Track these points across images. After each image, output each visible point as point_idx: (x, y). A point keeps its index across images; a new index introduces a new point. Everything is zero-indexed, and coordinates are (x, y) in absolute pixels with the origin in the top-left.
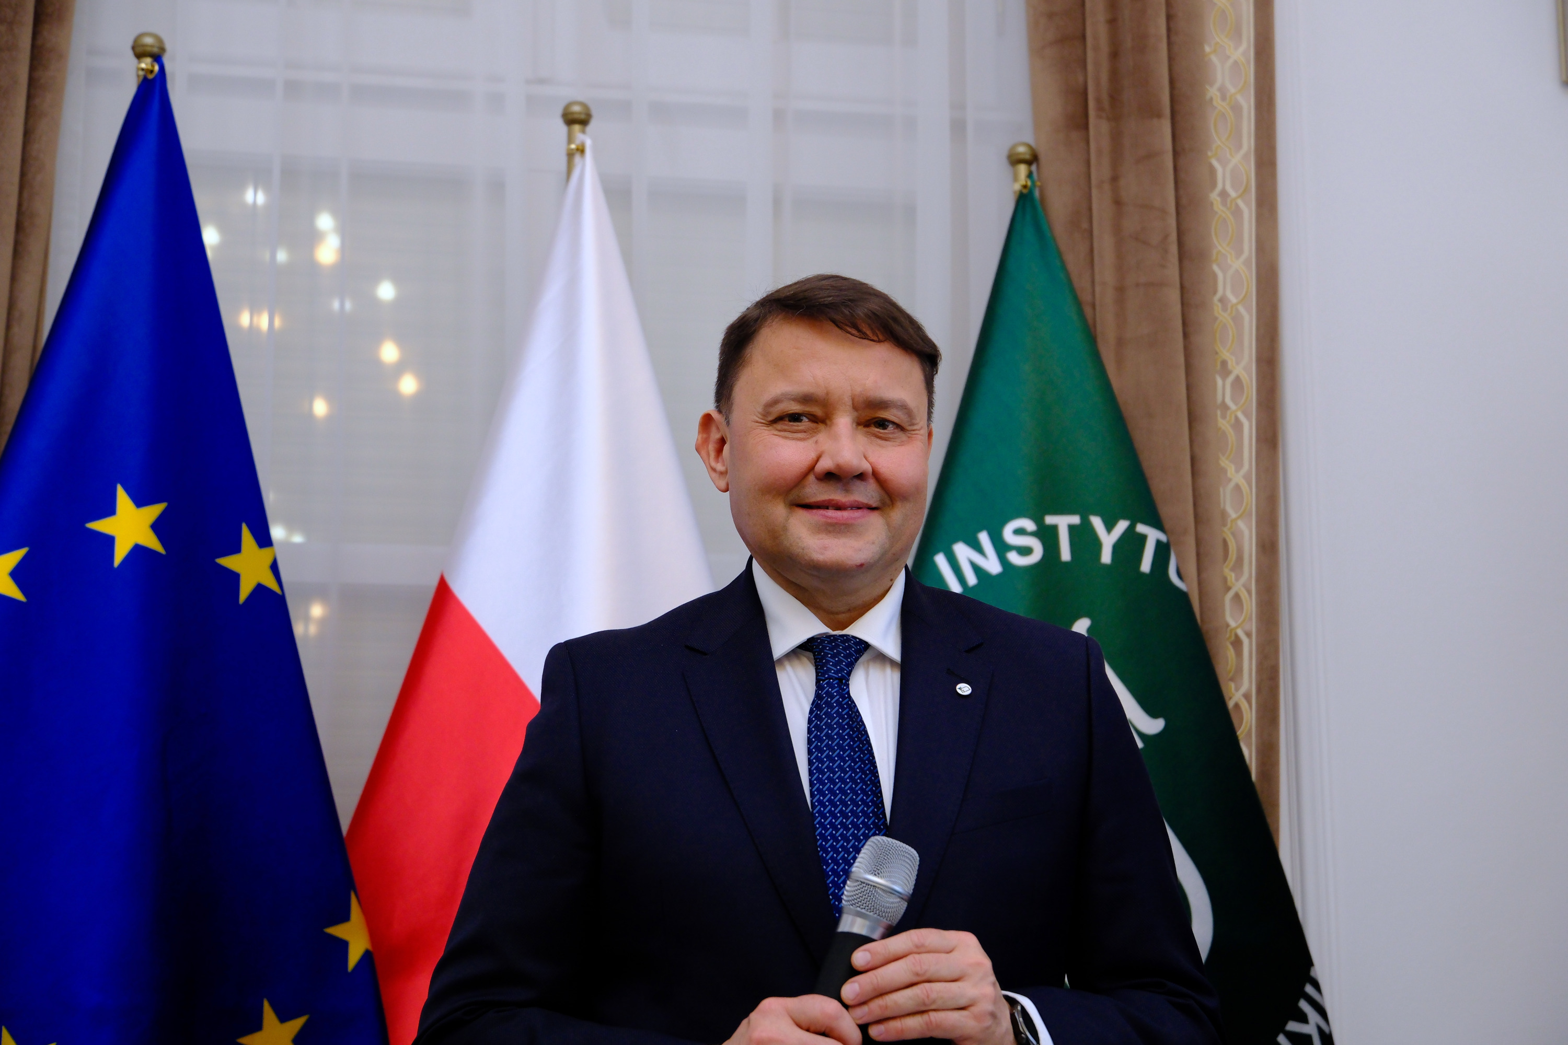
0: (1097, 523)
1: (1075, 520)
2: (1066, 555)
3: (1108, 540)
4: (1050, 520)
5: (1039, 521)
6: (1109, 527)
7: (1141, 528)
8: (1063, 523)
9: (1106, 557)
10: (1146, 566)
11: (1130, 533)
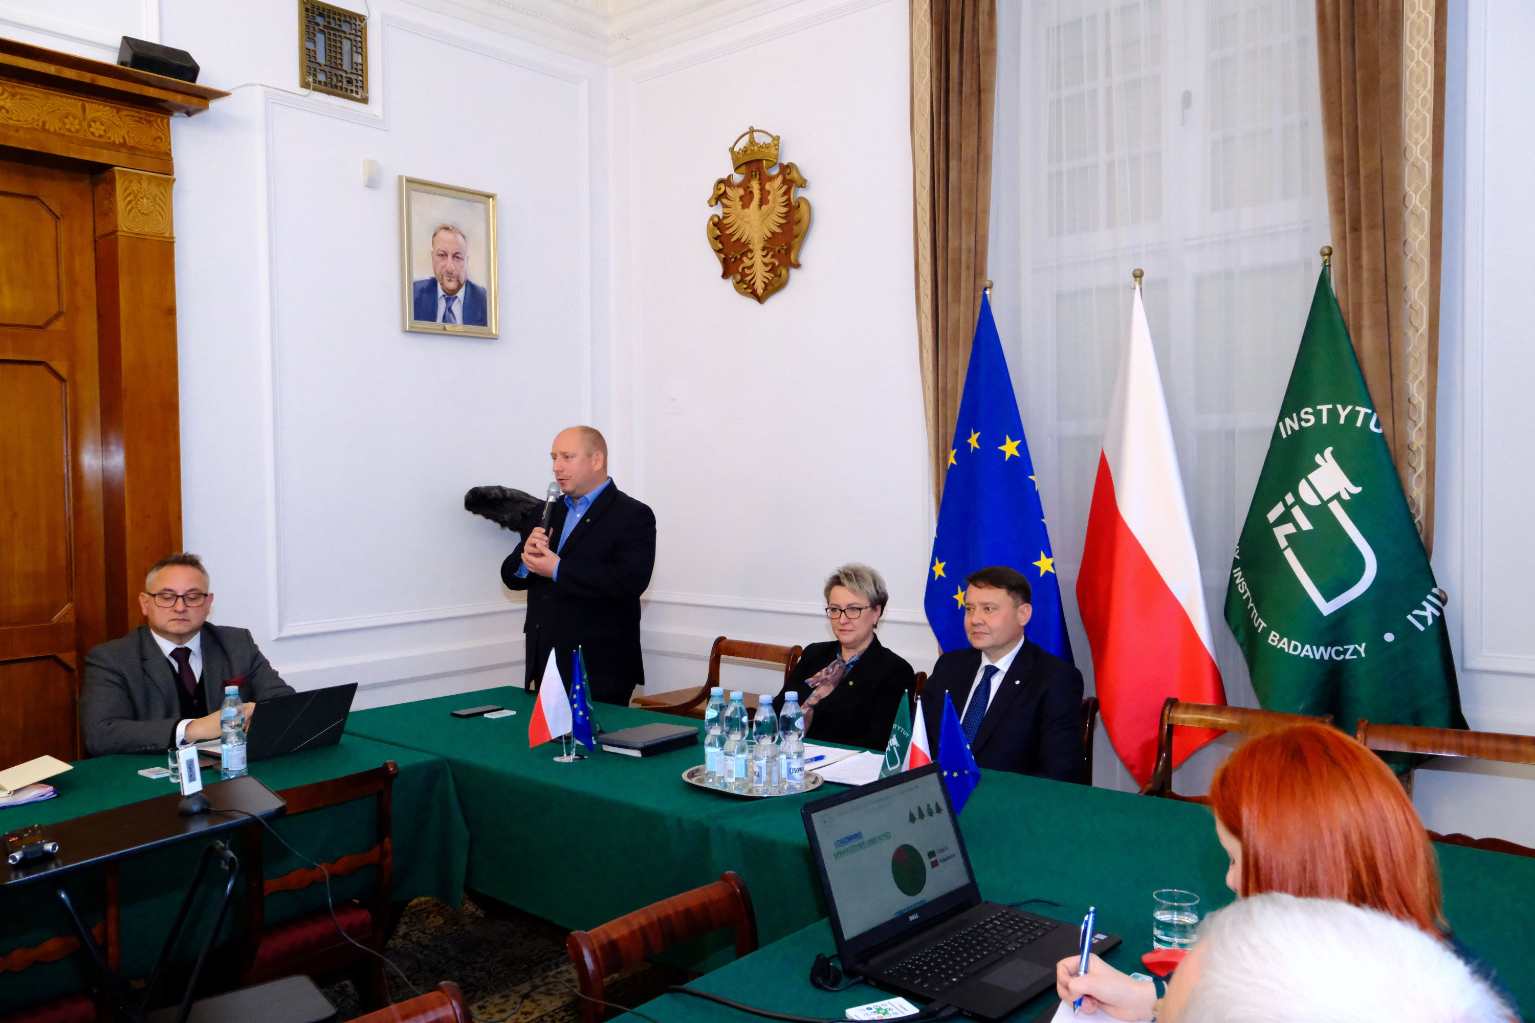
0: (1339, 407)
1: (1330, 406)
2: (1325, 421)
3: (1343, 414)
4: (1319, 407)
5: (1314, 408)
6: (1344, 409)
7: (1358, 408)
8: (1324, 408)
9: (1342, 421)
10: (1359, 424)
11: (1353, 410)
